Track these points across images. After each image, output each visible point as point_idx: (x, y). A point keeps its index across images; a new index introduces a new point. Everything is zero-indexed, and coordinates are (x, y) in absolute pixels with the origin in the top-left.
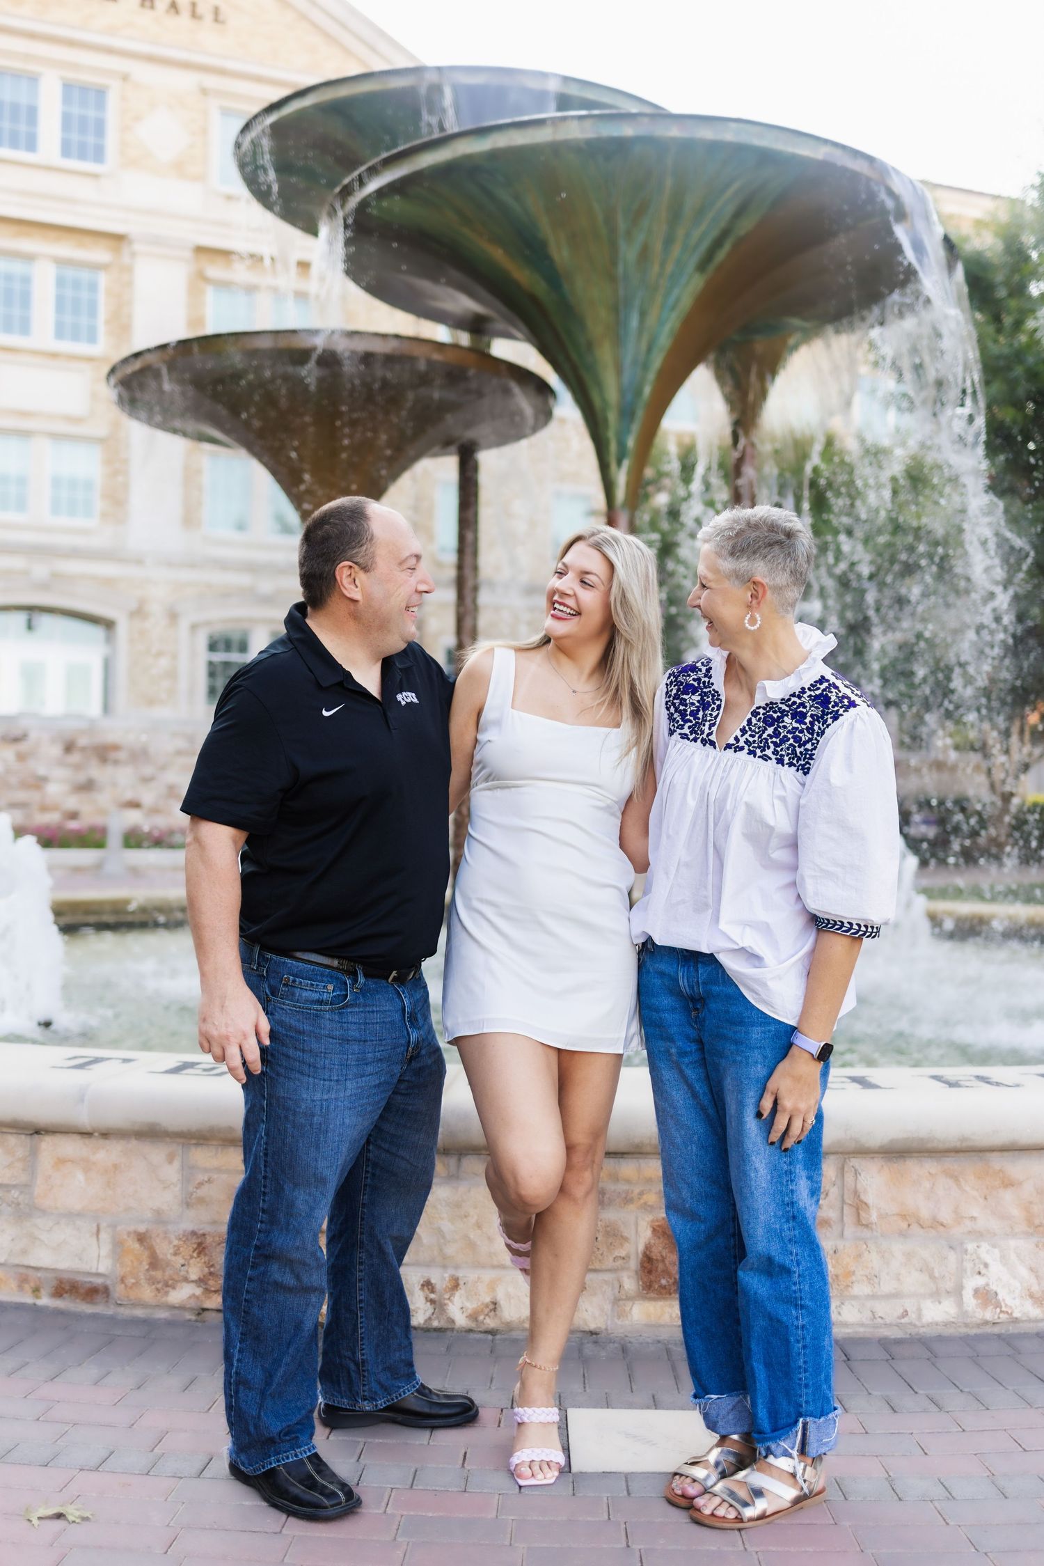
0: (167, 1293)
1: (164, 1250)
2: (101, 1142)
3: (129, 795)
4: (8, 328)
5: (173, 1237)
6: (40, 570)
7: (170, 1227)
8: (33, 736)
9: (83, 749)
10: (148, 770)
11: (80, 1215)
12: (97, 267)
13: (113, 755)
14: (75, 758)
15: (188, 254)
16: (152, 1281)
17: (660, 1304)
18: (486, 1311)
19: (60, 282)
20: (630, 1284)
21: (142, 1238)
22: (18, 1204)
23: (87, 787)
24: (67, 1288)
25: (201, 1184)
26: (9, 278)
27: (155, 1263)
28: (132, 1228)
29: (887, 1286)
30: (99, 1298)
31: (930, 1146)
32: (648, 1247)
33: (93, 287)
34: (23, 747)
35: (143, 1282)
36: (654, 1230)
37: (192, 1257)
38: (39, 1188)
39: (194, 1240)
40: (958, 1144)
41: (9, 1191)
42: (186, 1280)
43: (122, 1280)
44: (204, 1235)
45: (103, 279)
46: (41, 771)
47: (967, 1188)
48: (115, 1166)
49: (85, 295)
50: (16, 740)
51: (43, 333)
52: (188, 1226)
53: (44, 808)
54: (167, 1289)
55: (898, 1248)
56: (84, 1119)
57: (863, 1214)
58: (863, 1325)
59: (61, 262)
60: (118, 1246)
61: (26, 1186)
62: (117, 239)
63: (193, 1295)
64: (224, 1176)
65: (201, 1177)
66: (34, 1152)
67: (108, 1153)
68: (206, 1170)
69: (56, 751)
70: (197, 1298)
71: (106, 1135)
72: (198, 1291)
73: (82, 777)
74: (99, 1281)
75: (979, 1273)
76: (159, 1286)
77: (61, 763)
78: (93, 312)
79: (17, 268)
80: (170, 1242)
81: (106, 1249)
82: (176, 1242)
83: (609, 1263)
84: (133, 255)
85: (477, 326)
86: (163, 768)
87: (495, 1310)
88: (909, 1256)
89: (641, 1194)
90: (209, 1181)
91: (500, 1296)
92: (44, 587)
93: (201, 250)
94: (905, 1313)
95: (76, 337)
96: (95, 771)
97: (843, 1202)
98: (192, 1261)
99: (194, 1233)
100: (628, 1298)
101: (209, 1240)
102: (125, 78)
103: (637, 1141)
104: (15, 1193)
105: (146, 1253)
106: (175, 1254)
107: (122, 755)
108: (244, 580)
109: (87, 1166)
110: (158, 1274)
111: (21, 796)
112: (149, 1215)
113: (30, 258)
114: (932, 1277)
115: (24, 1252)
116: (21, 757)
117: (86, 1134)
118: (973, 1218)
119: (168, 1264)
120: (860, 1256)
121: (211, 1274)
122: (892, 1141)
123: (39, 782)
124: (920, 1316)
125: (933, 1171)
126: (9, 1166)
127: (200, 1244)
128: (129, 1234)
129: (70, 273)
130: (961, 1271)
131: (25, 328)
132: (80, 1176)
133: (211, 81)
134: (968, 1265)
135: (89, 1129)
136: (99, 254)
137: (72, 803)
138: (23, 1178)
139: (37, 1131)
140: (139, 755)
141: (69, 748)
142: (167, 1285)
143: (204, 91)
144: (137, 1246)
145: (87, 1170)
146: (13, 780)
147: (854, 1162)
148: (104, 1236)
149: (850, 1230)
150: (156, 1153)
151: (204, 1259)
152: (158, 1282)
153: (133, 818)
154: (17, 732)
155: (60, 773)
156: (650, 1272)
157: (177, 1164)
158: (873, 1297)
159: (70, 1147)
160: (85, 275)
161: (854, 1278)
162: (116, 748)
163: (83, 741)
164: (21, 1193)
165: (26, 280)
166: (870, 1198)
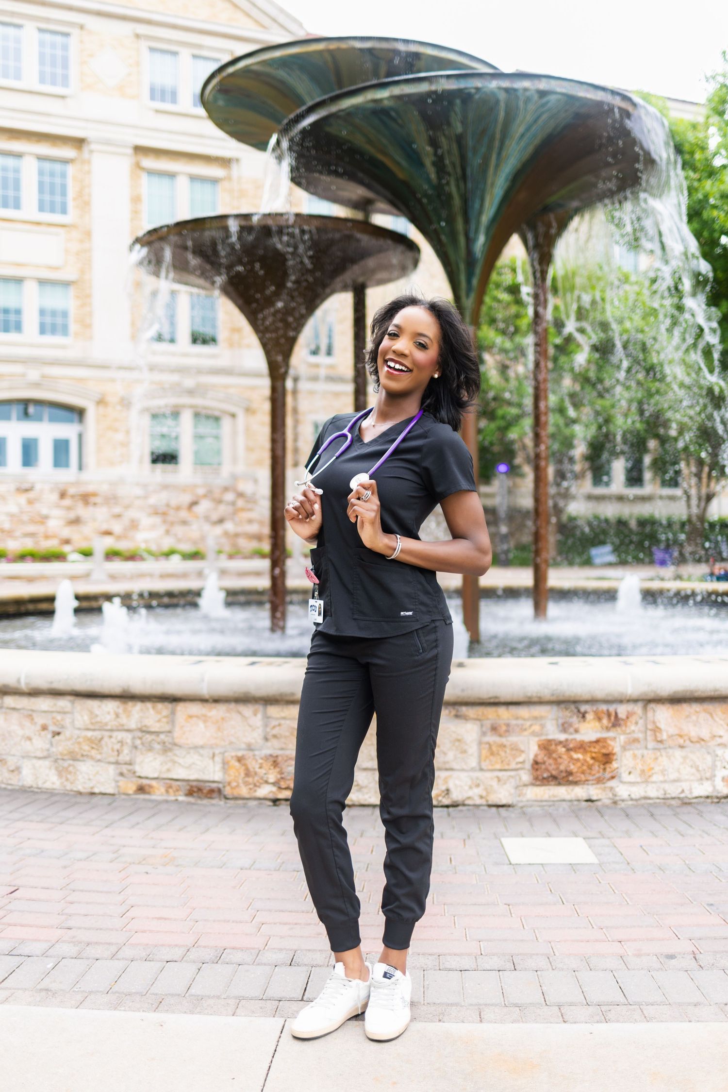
0: (255, 791)
1: (253, 765)
2: (214, 705)
3: (105, 527)
4: (5, 205)
5: (257, 758)
6: (34, 374)
7: (257, 753)
8: (38, 487)
9: (73, 497)
10: (117, 510)
11: (202, 747)
12: (66, 161)
13: (92, 500)
14: (67, 502)
15: (130, 151)
16: (246, 784)
17: (543, 788)
18: (443, 794)
19: (41, 173)
20: (526, 777)
21: (240, 760)
22: (164, 743)
23: (76, 521)
24: (195, 789)
25: (274, 727)
26: (5, 169)
27: (248, 774)
28: (234, 754)
29: (672, 777)
30: (215, 795)
31: (696, 694)
32: (536, 756)
33: (63, 175)
34: (31, 495)
35: (241, 785)
36: (539, 746)
37: (270, 769)
38: (177, 733)
39: (272, 759)
40: (712, 694)
41: (158, 736)
42: (267, 782)
43: (229, 784)
44: (277, 756)
45: (70, 169)
46: (45, 511)
47: (717, 719)
48: (223, 719)
49: (58, 180)
50: (27, 490)
51: (30, 208)
52: (268, 752)
53: (47, 537)
54: (256, 788)
55: (678, 753)
56: (204, 690)
57: (658, 734)
58: (658, 798)
59: (41, 158)
60: (225, 764)
61: (170, 732)
62: (79, 142)
63: (271, 792)
64: (288, 722)
65: (274, 723)
66: (173, 713)
67: (218, 712)
68: (277, 719)
69: (55, 497)
70: (274, 793)
71: (217, 700)
72: (274, 789)
73: (72, 515)
74: (214, 785)
75: (724, 767)
76: (251, 786)
77: (58, 506)
78: (64, 193)
79: (10, 162)
80: (257, 761)
81: (218, 767)
82: (260, 761)
83: (513, 765)
84: (91, 152)
85: (364, 205)
86: (127, 507)
87: (447, 794)
88: (685, 758)
89: (531, 726)
90: (280, 725)
91: (451, 786)
92: (37, 385)
93: (139, 150)
94: (683, 791)
95: (52, 210)
96: (81, 511)
97: (646, 728)
98: (271, 771)
99: (271, 756)
100: (525, 785)
101: (280, 759)
102: (82, 27)
103: (529, 694)
104: (162, 736)
105: (243, 768)
106: (260, 768)
107: (98, 500)
108: (175, 378)
109: (205, 719)
110: (250, 780)
111: (31, 528)
112: (243, 746)
113: (19, 155)
114: (698, 770)
115: (168, 770)
116: (30, 502)
117: (203, 700)
118: (720, 737)
119: (256, 773)
120: (656, 759)
121: (282, 778)
122: (675, 692)
123: (43, 519)
124: (691, 793)
125: (698, 709)
126: (159, 721)
127: (275, 762)
128: (232, 757)
129: (47, 166)
130: (714, 767)
131: (17, 206)
132: (201, 725)
133: (142, 29)
134: (718, 764)
135: (207, 697)
136: (67, 152)
137: (66, 532)
138: (167, 728)
139: (174, 699)
140: (111, 499)
141: (63, 495)
142: (255, 785)
143: (138, 36)
144: (237, 764)
145: (205, 721)
146: (25, 518)
147: (652, 705)
148: (217, 759)
149: (651, 745)
150: (247, 710)
151: (278, 770)
152: (250, 784)
153: (109, 543)
154: (26, 486)
155: (56, 513)
156: (537, 770)
157: (259, 716)
158: (665, 782)
159: (195, 709)
160: (58, 167)
161: (653, 771)
162: (95, 495)
163: (72, 491)
164: (167, 736)
165: (17, 171)
166: (662, 726)
